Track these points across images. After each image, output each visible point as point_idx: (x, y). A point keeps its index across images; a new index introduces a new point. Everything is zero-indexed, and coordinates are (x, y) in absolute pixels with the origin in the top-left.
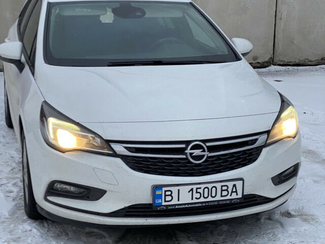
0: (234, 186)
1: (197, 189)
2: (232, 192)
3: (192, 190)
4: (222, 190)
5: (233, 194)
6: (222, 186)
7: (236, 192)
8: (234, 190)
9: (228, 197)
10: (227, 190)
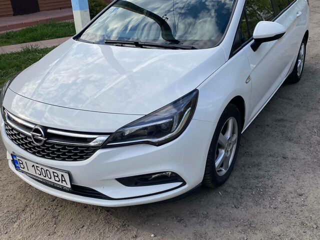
0: (62, 175)
1: (37, 167)
2: (62, 180)
3: (33, 166)
4: (54, 176)
5: (63, 182)
6: (53, 172)
7: (65, 181)
8: (63, 179)
9: (60, 183)
10: (57, 176)
